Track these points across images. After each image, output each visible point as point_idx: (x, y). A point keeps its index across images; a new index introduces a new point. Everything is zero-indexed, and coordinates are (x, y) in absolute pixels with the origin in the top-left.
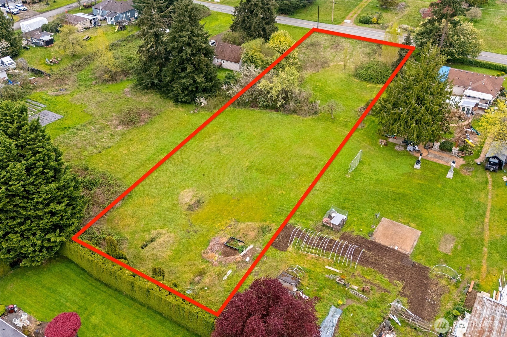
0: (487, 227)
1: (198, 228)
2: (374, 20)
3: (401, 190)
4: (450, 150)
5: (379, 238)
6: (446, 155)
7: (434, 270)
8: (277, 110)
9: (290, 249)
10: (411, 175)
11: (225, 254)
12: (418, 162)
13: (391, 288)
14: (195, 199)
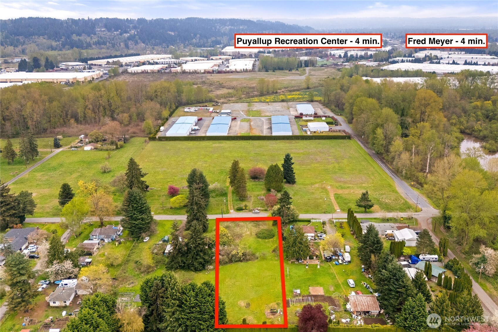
0: (338, 280)
1: (256, 312)
2: (244, 208)
3: (308, 277)
4: (313, 258)
5: (313, 293)
6: (312, 260)
7: (333, 296)
8: (241, 261)
9: (291, 306)
10: (307, 271)
11: (274, 315)
12: (307, 266)
13: (326, 305)
14: (245, 304)
